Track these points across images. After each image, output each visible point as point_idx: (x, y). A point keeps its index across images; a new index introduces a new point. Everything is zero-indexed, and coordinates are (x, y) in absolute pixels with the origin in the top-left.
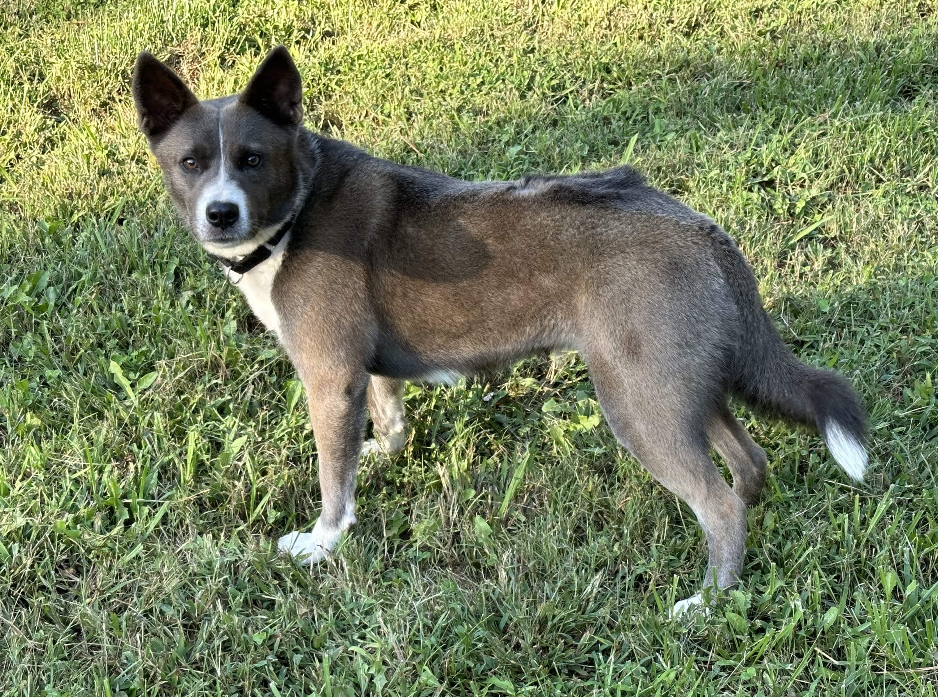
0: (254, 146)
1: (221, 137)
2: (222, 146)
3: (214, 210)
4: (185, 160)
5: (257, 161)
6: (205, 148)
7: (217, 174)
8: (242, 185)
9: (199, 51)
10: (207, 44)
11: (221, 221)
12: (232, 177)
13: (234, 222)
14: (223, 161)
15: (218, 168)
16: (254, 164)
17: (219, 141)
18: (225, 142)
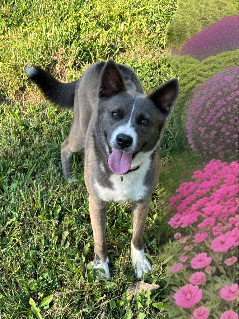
0: (148, 116)
1: (134, 107)
2: (132, 111)
3: (121, 137)
4: (113, 113)
5: (146, 123)
6: (124, 110)
7: (127, 122)
8: (137, 131)
9: (64, 59)
10: (67, 55)
11: (123, 143)
12: (133, 126)
13: (129, 145)
14: (131, 117)
15: (128, 120)
16: (144, 124)
17: (132, 109)
18: (135, 110)
